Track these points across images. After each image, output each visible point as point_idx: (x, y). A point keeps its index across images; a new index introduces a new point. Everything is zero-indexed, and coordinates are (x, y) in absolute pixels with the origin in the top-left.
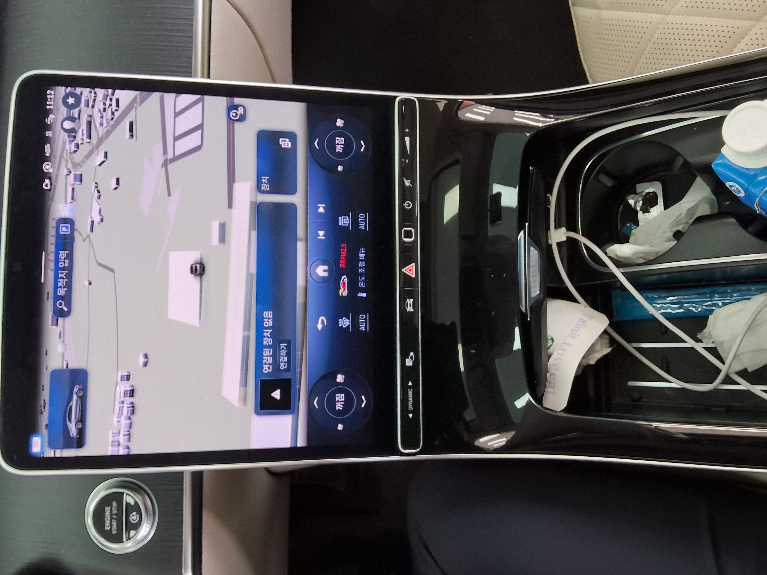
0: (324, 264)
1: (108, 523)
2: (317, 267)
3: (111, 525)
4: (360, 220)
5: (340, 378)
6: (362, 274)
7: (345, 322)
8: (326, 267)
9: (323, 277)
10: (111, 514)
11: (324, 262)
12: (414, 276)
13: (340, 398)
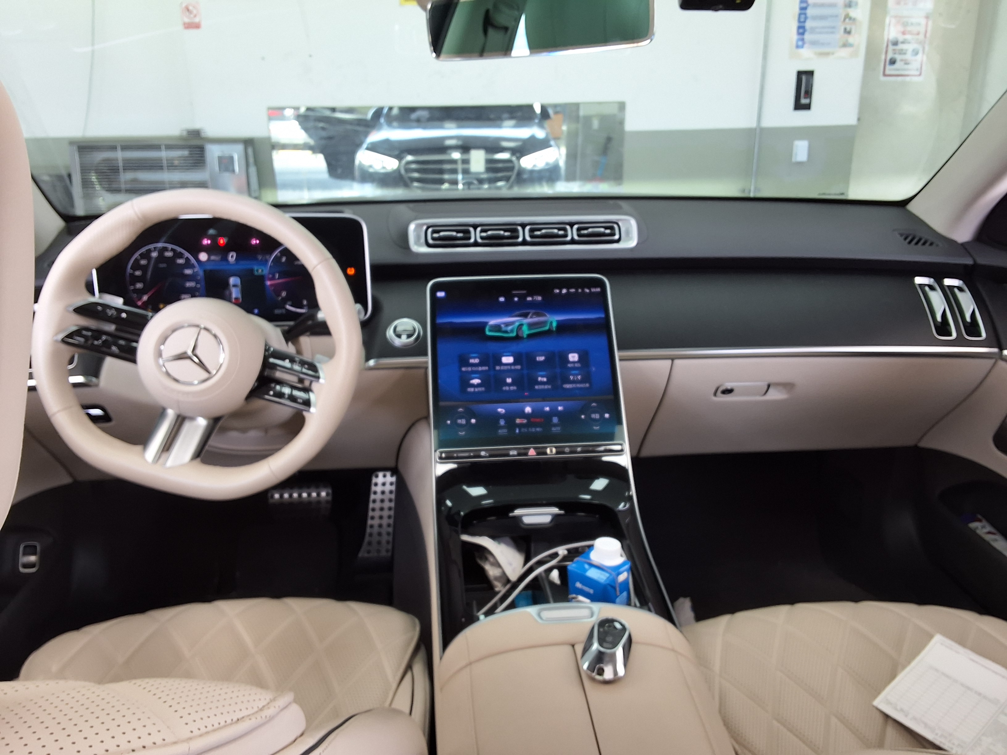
2: (530, 408)
4: (557, 428)
5: (473, 421)
6: (528, 429)
7: (502, 422)
8: (530, 412)
9: (525, 411)
11: (533, 411)
12: (529, 454)
13: (463, 421)
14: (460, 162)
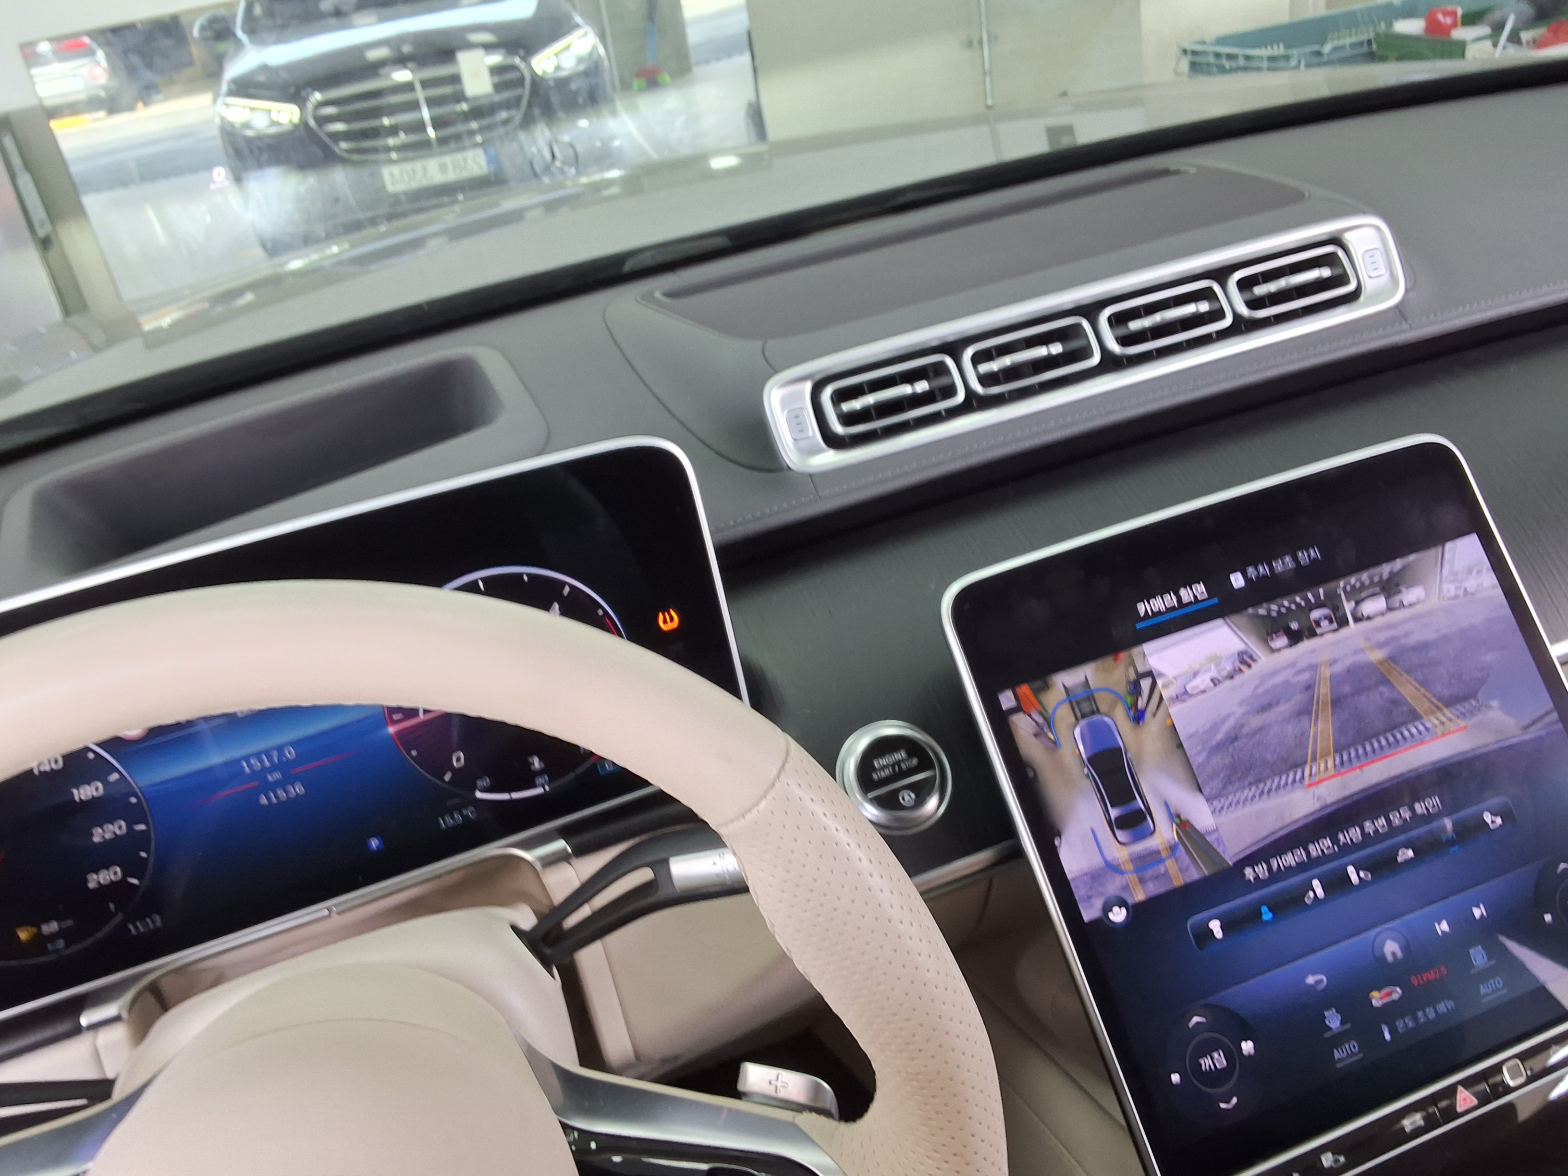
0: (1403, 949)
1: (883, 761)
2: (1394, 939)
3: (883, 768)
4: (1492, 981)
5: (1247, 1047)
6: (1415, 1019)
7: (1333, 1020)
8: (1399, 954)
9: (1384, 957)
10: (898, 763)
11: (1405, 948)
12: (1459, 1109)
13: (1219, 1060)
14: (418, 86)
